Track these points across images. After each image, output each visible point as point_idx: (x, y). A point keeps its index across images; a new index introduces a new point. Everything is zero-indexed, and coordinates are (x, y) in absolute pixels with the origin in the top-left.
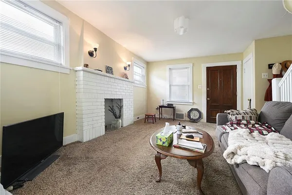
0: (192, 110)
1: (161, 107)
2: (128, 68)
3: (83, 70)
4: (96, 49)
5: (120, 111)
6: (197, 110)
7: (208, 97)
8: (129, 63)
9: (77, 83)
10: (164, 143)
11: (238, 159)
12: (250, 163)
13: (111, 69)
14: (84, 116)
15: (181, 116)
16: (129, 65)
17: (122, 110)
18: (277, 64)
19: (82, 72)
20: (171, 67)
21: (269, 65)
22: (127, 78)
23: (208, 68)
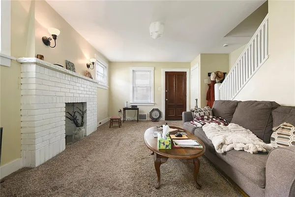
0: (153, 110)
1: (125, 109)
2: (91, 66)
3: (36, 63)
4: (55, 37)
5: (83, 117)
6: (157, 110)
7: (166, 98)
8: (94, 61)
9: (22, 81)
10: (167, 146)
11: (226, 148)
12: (237, 149)
13: (73, 65)
14: (37, 130)
15: (144, 117)
16: (93, 63)
17: (85, 115)
18: (213, 73)
19: (34, 66)
20: (134, 68)
21: (209, 73)
22: (91, 77)
23: (167, 73)
